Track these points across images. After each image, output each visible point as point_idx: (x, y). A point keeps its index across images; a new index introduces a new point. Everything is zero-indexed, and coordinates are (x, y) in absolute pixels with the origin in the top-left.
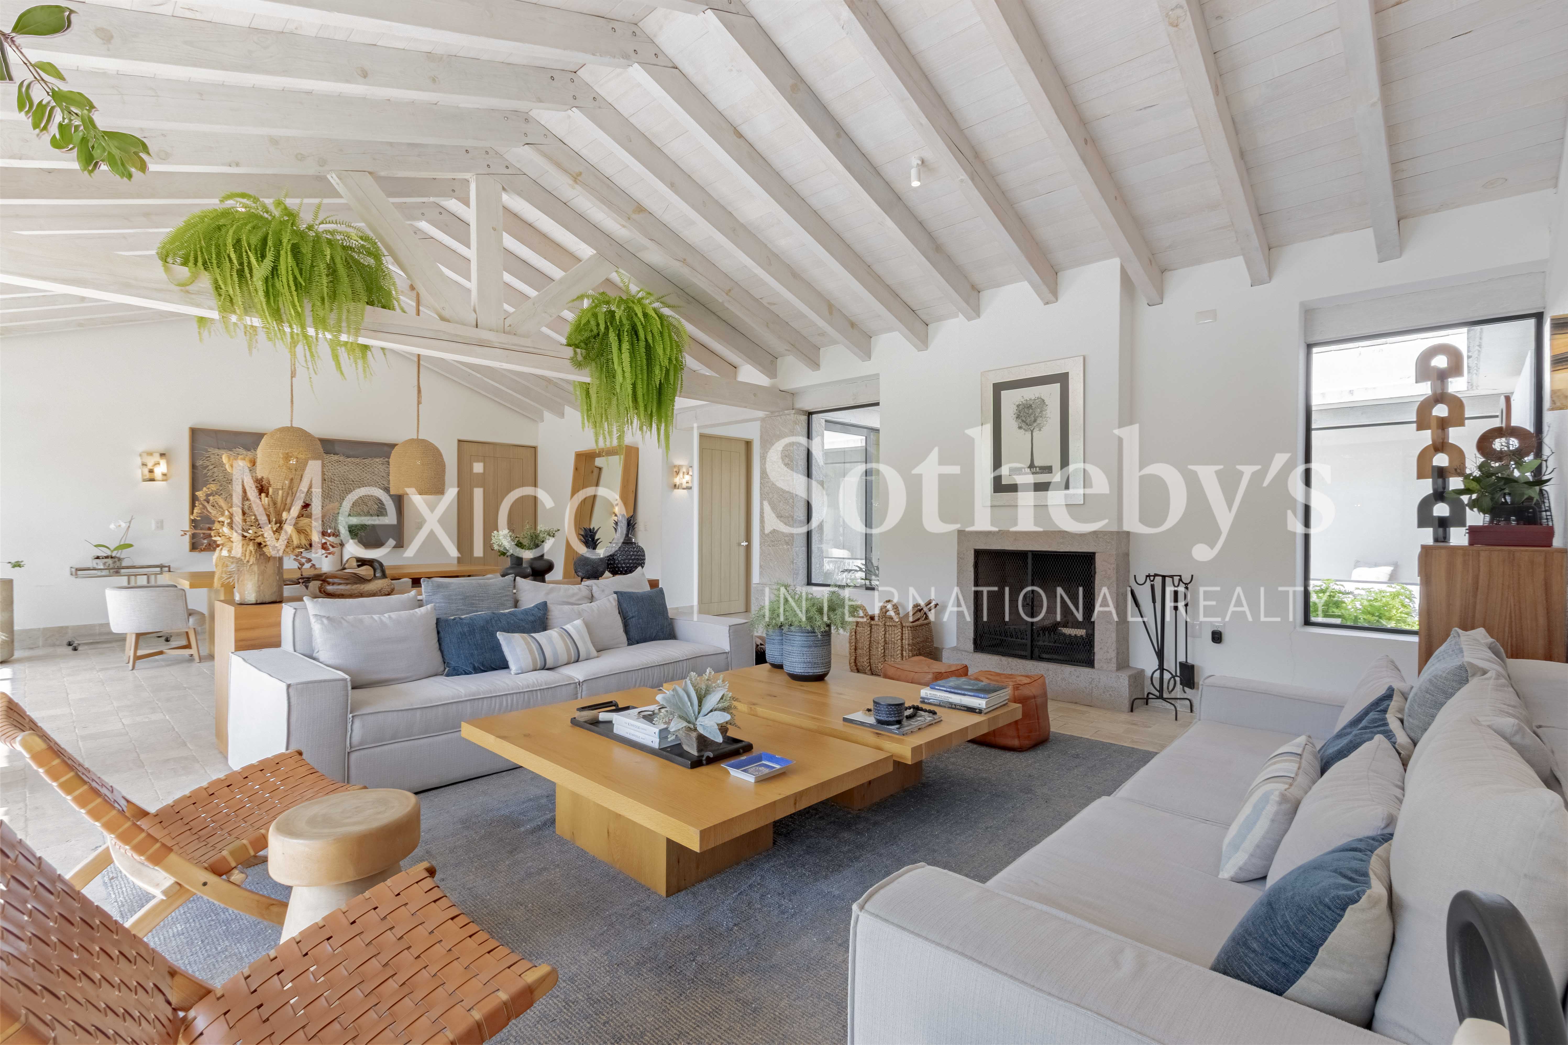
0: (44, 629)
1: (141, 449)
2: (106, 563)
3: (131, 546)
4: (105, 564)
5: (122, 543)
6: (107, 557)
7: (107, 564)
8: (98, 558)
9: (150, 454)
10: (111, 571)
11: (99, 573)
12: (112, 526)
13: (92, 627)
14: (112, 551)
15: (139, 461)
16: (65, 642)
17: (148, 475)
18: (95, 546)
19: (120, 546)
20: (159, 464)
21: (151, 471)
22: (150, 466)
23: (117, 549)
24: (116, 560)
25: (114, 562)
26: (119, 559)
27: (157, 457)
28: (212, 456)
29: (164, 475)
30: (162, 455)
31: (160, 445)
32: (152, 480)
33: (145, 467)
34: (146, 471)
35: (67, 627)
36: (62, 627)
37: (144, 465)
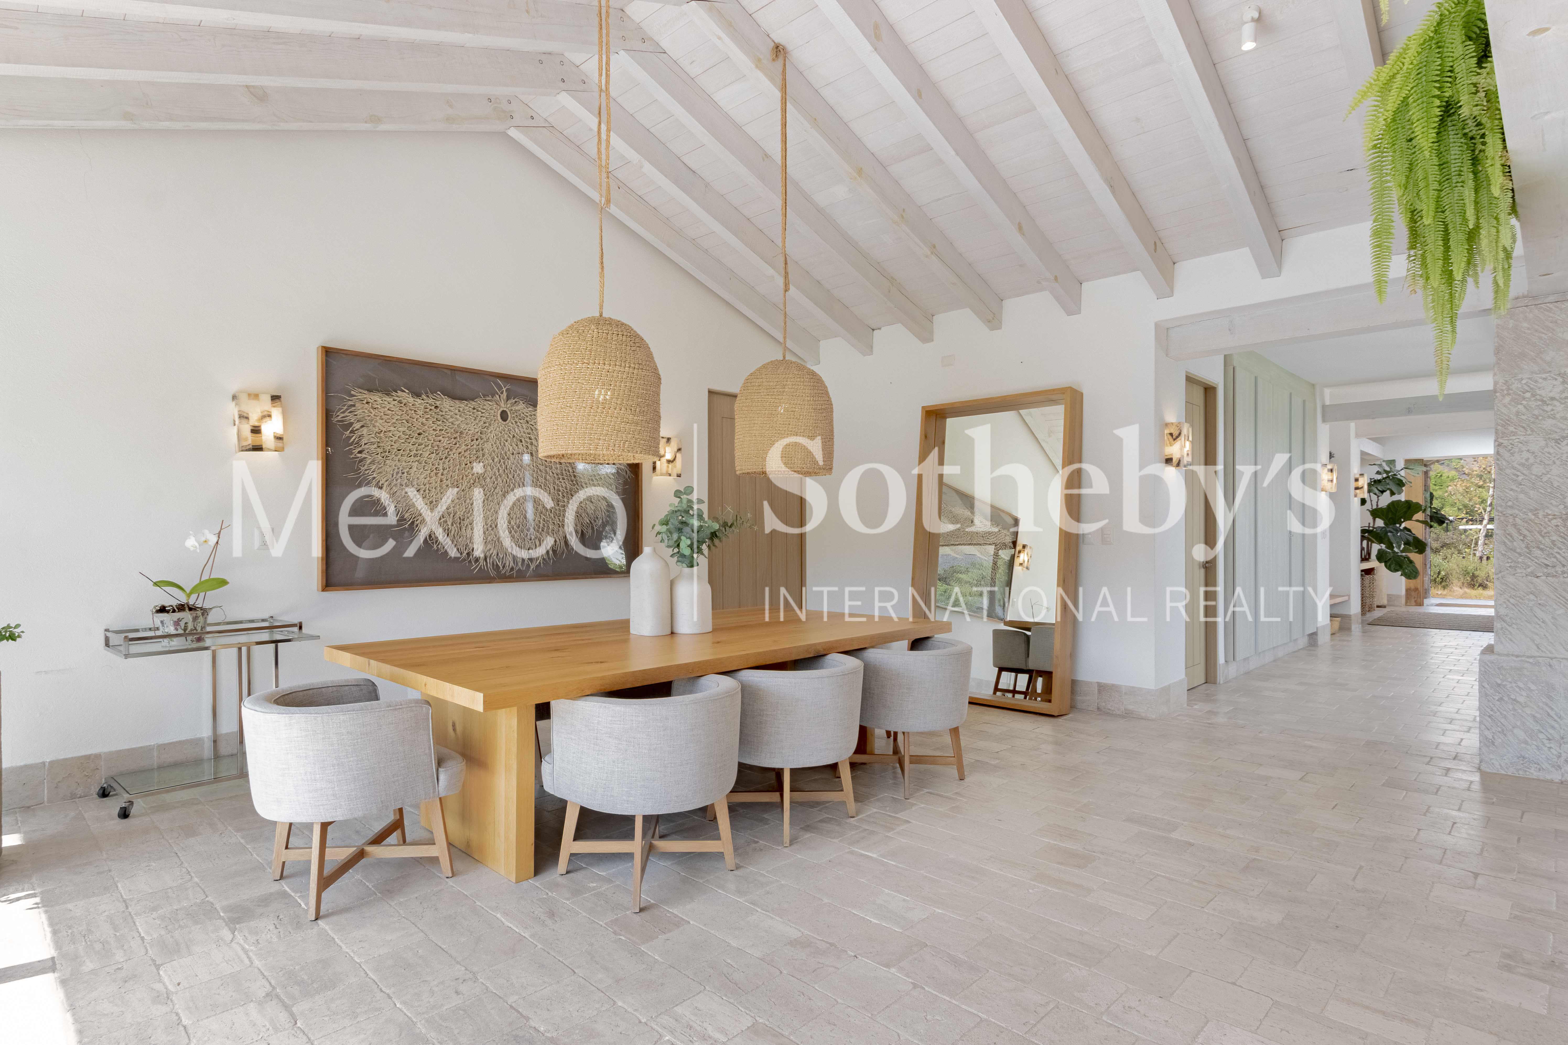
0: (51, 763)
1: (234, 386)
2: (179, 620)
3: (223, 582)
4: (177, 623)
5: (205, 577)
6: (181, 608)
7: (182, 624)
8: (162, 610)
9: (254, 396)
10: (189, 638)
11: (165, 644)
12: (191, 543)
13: (146, 751)
14: (189, 595)
15: (232, 410)
16: (95, 789)
17: (250, 439)
18: (156, 584)
19: (201, 583)
20: (270, 416)
21: (256, 431)
22: (254, 421)
23: (195, 589)
24: (199, 613)
25: (195, 619)
26: (205, 611)
27: (265, 404)
28: (358, 405)
29: (279, 438)
30: (275, 398)
31: (269, 381)
32: (258, 448)
33: (244, 421)
34: (246, 429)
35: (98, 756)
36: (88, 757)
37: (244, 417)
